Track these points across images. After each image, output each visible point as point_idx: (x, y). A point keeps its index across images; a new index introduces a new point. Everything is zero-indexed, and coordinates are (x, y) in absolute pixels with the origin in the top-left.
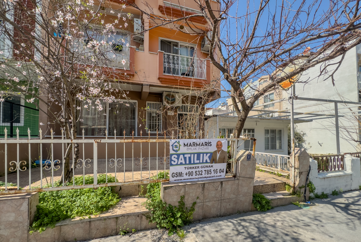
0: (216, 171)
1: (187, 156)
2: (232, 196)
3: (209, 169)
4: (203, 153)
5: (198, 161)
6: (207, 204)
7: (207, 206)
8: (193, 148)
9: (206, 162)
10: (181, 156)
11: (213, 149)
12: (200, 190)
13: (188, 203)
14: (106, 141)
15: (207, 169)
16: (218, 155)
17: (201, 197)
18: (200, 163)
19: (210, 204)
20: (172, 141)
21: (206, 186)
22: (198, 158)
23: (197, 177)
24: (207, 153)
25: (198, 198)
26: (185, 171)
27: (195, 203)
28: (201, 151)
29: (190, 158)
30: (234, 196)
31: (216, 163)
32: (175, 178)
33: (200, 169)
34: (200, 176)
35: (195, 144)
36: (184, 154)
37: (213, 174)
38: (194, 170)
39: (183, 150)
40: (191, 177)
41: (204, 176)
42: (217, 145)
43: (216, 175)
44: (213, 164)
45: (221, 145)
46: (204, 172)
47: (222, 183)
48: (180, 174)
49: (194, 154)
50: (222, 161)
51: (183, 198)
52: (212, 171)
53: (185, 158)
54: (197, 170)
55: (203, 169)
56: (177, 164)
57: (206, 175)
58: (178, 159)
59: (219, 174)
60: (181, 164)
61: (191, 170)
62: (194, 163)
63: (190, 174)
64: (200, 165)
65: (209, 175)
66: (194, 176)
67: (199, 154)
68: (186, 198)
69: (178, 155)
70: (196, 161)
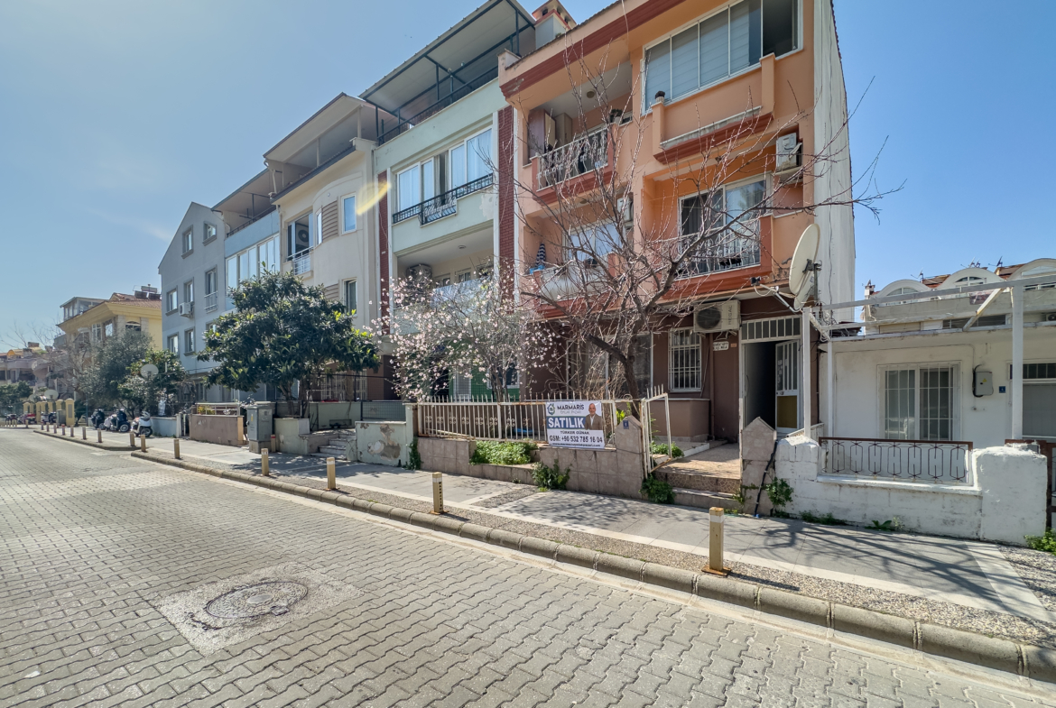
0: (593, 439)
1: (562, 419)
2: (611, 472)
3: (585, 435)
4: (577, 417)
5: (573, 426)
6: (582, 474)
7: (583, 477)
8: (566, 410)
9: (581, 428)
10: (557, 419)
11: (585, 412)
12: (572, 456)
13: (563, 468)
14: (504, 403)
15: (583, 435)
16: (592, 420)
17: (574, 464)
18: (575, 428)
19: (585, 475)
20: (548, 404)
21: (578, 453)
22: (573, 423)
23: (573, 443)
24: (580, 417)
25: (571, 465)
26: (561, 436)
27: (569, 470)
28: (574, 415)
29: (565, 422)
30: (614, 473)
31: (591, 429)
32: (553, 442)
33: (576, 435)
34: (576, 443)
35: (567, 407)
36: (559, 417)
37: (589, 443)
38: (569, 435)
39: (558, 413)
40: (567, 442)
41: (579, 443)
42: (590, 408)
43: (593, 443)
44: (588, 431)
45: (594, 408)
46: (580, 439)
47: (595, 452)
48: (557, 438)
49: (568, 417)
50: (598, 427)
51: (557, 461)
52: (589, 438)
53: (560, 422)
54: (573, 435)
55: (579, 435)
56: (554, 428)
57: (583, 443)
58: (554, 421)
59: (596, 443)
60: (557, 427)
61: (567, 435)
62: (569, 428)
63: (566, 438)
64: (575, 431)
65: (585, 443)
66: (570, 442)
67: (572, 418)
68: (560, 462)
69: (554, 418)
70: (571, 426)
